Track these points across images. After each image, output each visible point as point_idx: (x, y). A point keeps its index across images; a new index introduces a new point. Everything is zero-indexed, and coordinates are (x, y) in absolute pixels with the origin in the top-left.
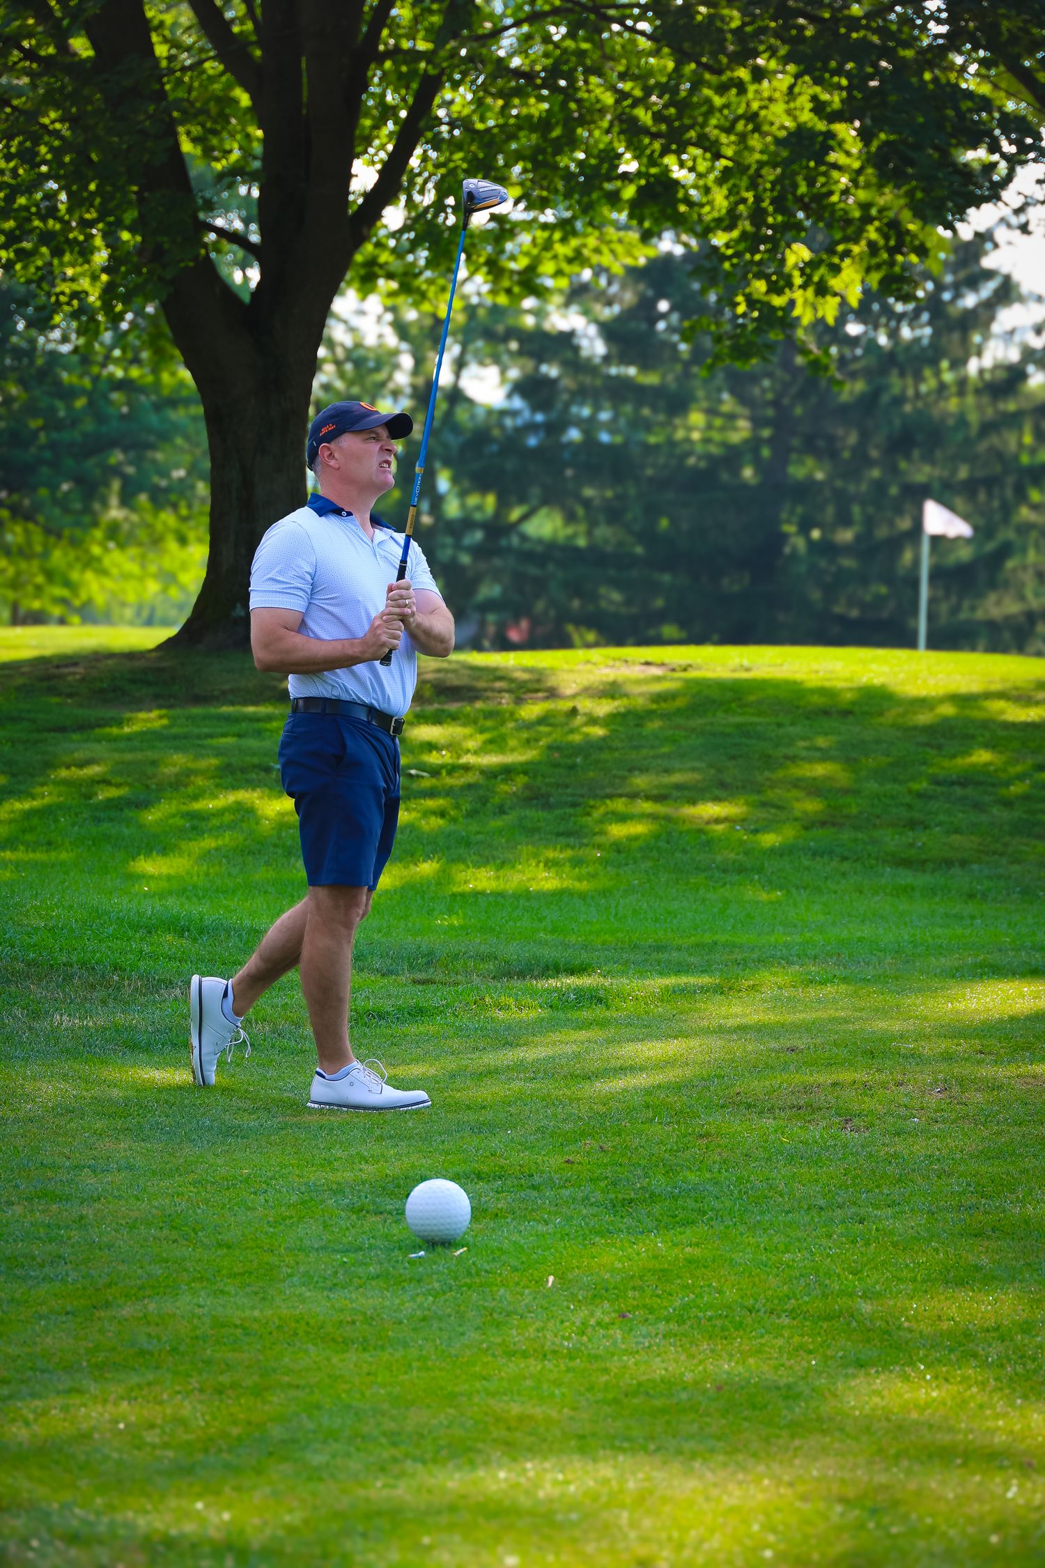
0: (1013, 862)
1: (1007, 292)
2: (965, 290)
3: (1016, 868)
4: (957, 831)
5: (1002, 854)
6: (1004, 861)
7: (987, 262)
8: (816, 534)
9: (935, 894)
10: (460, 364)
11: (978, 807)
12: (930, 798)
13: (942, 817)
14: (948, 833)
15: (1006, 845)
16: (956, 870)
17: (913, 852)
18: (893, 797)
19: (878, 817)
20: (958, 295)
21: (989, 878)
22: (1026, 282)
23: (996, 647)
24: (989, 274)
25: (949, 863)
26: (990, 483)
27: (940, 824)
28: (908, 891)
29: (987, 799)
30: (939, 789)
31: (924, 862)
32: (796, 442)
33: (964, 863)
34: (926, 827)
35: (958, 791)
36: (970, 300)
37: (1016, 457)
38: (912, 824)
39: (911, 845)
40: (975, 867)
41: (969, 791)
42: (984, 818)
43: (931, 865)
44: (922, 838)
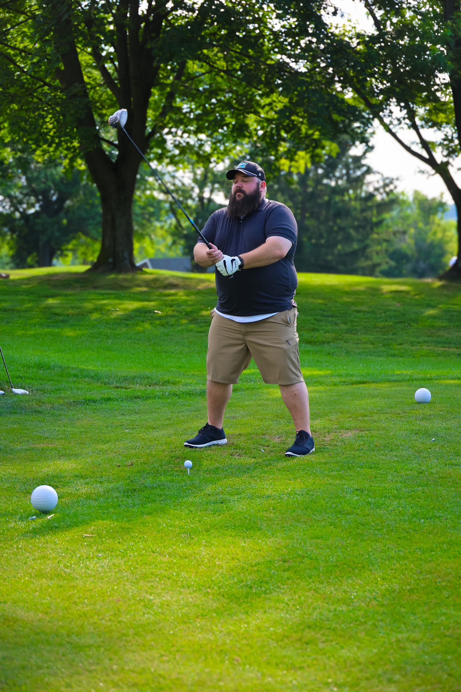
0: (345, 342)
1: (369, 171)
2: (356, 170)
3: (345, 344)
4: (328, 332)
5: (341, 340)
6: (342, 342)
7: (364, 162)
8: (313, 241)
9: (317, 353)
10: (212, 191)
11: (336, 324)
12: (321, 321)
13: (324, 328)
14: (325, 333)
15: (343, 337)
16: (326, 345)
17: (313, 339)
18: (308, 321)
19: (303, 327)
20: (354, 172)
21: (336, 348)
22: (374, 167)
23: (364, 274)
24: (363, 165)
25: (323, 343)
26: (364, 227)
27: (323, 330)
28: (308, 352)
29: (339, 321)
30: (324, 318)
31: (316, 342)
32: (307, 215)
33: (328, 343)
34: (318, 331)
35: (330, 319)
36: (359, 173)
37: (371, 219)
38: (314, 330)
39: (312, 337)
40: (332, 344)
41: (334, 319)
42: (337, 328)
43: (317, 343)
44: (316, 334)
